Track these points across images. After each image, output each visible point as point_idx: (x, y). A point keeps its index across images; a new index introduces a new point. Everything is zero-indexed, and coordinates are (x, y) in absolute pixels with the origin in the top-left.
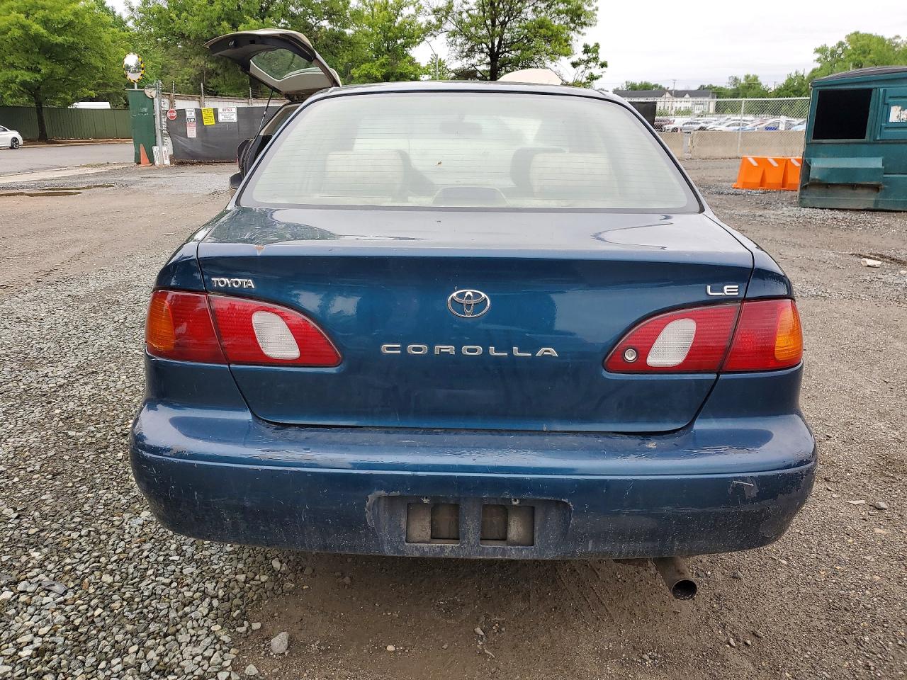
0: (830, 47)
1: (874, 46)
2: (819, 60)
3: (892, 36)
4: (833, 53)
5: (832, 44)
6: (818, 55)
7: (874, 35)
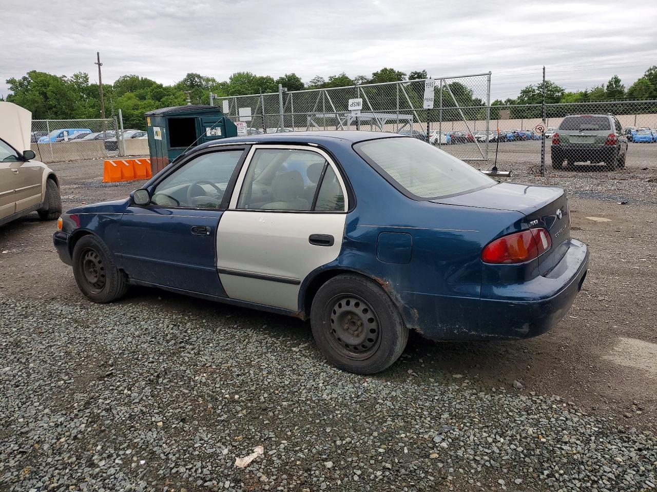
0: (17, 80)
1: (51, 81)
2: (11, 89)
3: (61, 76)
4: (21, 84)
5: (18, 78)
6: (10, 86)
7: (47, 73)
